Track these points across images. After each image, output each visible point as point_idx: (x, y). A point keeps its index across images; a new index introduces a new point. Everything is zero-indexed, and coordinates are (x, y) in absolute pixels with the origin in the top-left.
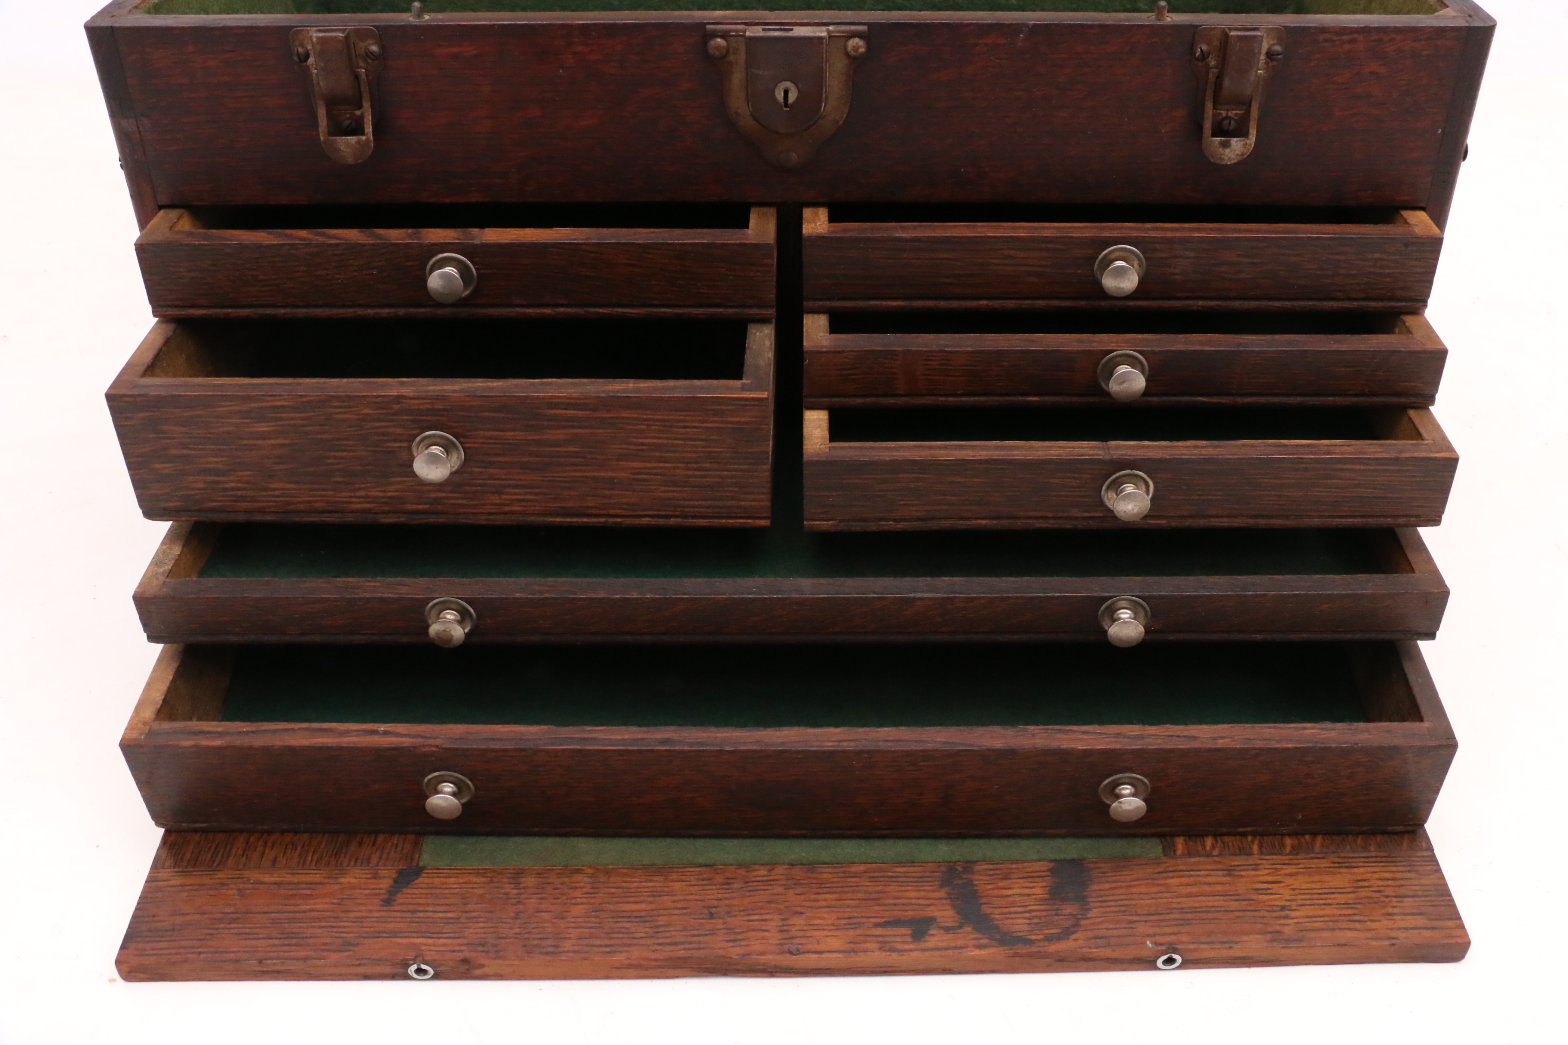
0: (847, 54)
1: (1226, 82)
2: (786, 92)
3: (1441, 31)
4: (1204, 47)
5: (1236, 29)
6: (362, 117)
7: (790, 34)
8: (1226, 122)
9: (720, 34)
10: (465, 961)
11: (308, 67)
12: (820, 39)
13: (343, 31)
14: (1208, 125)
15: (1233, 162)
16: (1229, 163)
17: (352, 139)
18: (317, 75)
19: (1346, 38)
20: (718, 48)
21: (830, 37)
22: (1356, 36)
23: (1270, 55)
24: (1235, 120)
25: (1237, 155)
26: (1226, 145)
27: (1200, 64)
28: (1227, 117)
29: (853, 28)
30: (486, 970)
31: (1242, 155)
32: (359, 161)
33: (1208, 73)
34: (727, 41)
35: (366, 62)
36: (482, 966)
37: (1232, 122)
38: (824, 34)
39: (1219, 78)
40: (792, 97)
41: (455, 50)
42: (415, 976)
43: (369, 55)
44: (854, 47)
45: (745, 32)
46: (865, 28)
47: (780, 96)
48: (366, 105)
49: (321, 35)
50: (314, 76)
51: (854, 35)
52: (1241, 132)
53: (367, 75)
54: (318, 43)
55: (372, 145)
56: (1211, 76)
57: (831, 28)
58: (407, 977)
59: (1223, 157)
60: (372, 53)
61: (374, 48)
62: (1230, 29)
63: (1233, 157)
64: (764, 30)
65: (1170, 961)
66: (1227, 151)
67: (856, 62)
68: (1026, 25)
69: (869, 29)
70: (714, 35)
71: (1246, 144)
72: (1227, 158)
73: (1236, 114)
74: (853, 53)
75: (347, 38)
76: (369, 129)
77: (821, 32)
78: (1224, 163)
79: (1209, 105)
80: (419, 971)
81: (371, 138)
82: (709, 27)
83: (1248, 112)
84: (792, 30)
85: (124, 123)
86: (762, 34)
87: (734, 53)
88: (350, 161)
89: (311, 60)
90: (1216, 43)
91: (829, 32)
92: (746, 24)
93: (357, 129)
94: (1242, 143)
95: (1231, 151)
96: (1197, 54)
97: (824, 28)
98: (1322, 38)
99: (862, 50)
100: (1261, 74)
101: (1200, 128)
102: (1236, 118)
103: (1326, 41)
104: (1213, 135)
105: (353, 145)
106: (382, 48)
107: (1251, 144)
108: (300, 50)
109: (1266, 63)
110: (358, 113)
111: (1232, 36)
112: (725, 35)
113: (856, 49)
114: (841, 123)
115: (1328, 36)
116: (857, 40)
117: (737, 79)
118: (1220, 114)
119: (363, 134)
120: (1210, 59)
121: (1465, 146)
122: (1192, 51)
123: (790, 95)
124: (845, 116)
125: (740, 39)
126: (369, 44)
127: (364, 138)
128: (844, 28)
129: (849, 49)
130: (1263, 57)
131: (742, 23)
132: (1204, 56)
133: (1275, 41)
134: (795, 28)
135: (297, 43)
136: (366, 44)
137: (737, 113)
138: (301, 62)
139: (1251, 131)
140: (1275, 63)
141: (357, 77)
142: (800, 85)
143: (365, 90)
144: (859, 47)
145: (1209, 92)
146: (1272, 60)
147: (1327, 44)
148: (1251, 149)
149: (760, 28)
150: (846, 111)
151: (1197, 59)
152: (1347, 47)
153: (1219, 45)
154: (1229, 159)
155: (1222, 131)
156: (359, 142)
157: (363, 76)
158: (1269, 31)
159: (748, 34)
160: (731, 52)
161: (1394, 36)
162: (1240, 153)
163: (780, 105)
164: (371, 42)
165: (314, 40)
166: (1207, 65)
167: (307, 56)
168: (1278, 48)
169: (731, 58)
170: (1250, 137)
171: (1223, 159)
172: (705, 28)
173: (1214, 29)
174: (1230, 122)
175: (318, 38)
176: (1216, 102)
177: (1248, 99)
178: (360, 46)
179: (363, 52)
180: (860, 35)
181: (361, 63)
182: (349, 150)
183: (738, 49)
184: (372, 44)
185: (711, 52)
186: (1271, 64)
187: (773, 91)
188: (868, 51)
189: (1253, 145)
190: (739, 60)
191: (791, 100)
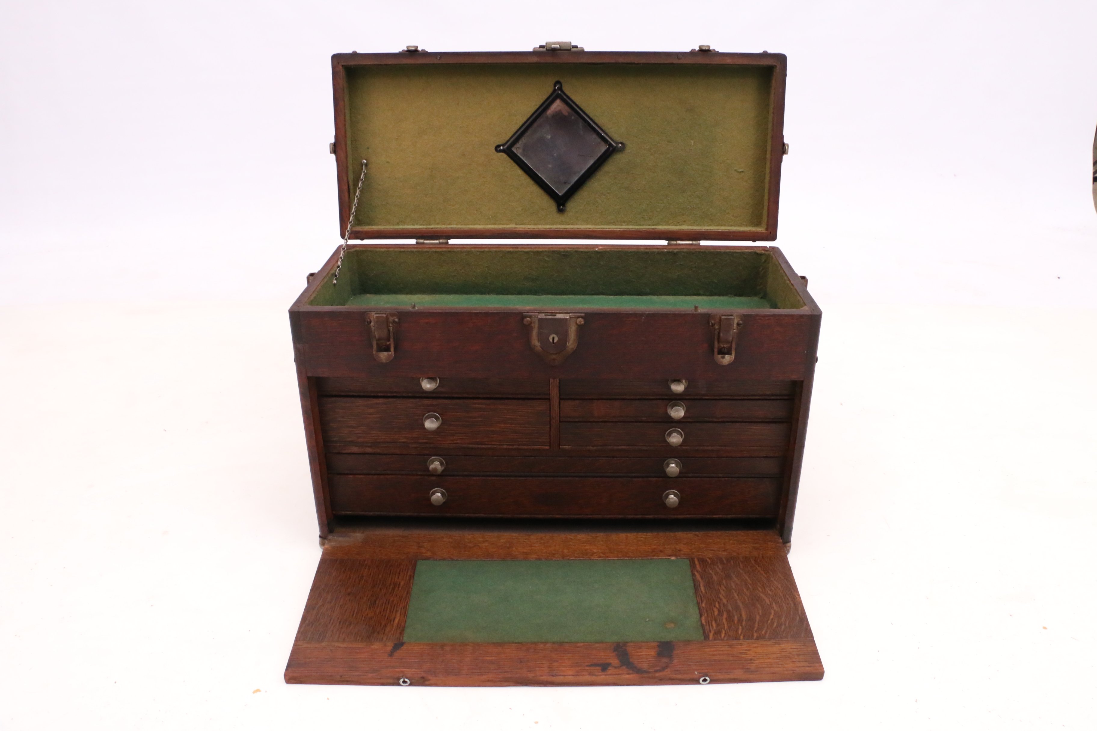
0: (577, 324)
1: (721, 335)
2: (553, 339)
3: (802, 316)
4: (713, 322)
5: (725, 315)
6: (390, 344)
7: (555, 317)
8: (723, 349)
10: (423, 678)
11: (370, 326)
12: (567, 319)
13: (385, 314)
14: (716, 350)
15: (727, 364)
16: (725, 364)
17: (386, 354)
18: (374, 330)
19: (766, 318)
20: (528, 321)
21: (570, 318)
23: (738, 324)
24: (727, 348)
25: (728, 361)
26: (723, 358)
27: (712, 328)
28: (724, 347)
29: (579, 314)
30: (431, 682)
31: (730, 361)
32: (388, 361)
33: (715, 331)
34: (531, 319)
35: (392, 324)
36: (429, 680)
37: (726, 349)
38: (568, 317)
39: (719, 333)
40: (556, 340)
41: (426, 321)
42: (402, 684)
43: (394, 322)
45: (538, 315)
46: (583, 315)
47: (551, 340)
48: (392, 340)
49: (377, 315)
50: (373, 329)
51: (579, 317)
52: (729, 353)
53: (393, 329)
54: (376, 318)
55: (393, 356)
56: (716, 332)
57: (571, 314)
58: (399, 685)
61: (396, 320)
62: (722, 315)
64: (545, 315)
65: (705, 680)
66: (724, 360)
67: (580, 328)
68: (645, 314)
69: (585, 315)
70: (526, 317)
73: (727, 346)
74: (579, 324)
75: (387, 316)
76: (392, 350)
77: (567, 316)
78: (723, 364)
79: (716, 343)
80: (404, 682)
81: (393, 353)
83: (731, 346)
84: (556, 315)
85: (298, 346)
86: (544, 317)
88: (384, 361)
89: (372, 324)
90: (718, 320)
91: (570, 316)
92: (538, 313)
93: (387, 349)
94: (730, 357)
95: (726, 360)
97: (568, 315)
98: (757, 318)
99: (583, 323)
100: (735, 332)
101: (713, 351)
102: (727, 347)
104: (719, 354)
106: (399, 319)
107: (733, 358)
108: (368, 320)
109: (737, 327)
110: (388, 343)
111: (723, 318)
112: (530, 317)
114: (575, 349)
115: (760, 318)
116: (580, 319)
117: (535, 333)
118: (721, 346)
119: (390, 351)
120: (715, 326)
121: (816, 357)
122: (708, 323)
123: (555, 339)
124: (576, 347)
125: (536, 318)
127: (390, 353)
128: (575, 314)
129: (578, 322)
130: (735, 325)
131: (537, 312)
132: (713, 325)
133: (740, 320)
134: (557, 314)
135: (367, 317)
136: (394, 318)
137: (535, 346)
138: (368, 324)
139: (733, 352)
140: (740, 327)
141: (389, 330)
142: (559, 336)
143: (391, 335)
144: (581, 322)
145: (716, 338)
146: (739, 326)
147: (760, 321)
148: (733, 359)
149: (543, 314)
150: (577, 345)
151: (710, 326)
154: (725, 363)
155: (723, 352)
156: (388, 354)
157: (391, 330)
158: (737, 316)
159: (539, 317)
160: (532, 322)
163: (551, 343)
164: (395, 317)
165: (375, 317)
166: (715, 329)
167: (371, 322)
168: (741, 322)
169: (533, 325)
170: (732, 355)
171: (722, 363)
172: (523, 314)
173: (716, 315)
174: (725, 349)
175: (376, 316)
176: (718, 342)
177: (731, 341)
178: (391, 319)
179: (392, 321)
180: (582, 317)
181: (391, 325)
182: (384, 357)
183: (535, 322)
184: (396, 318)
185: (525, 322)
186: (739, 328)
187: (549, 338)
188: (585, 323)
189: (734, 358)
190: (536, 325)
191: (555, 341)
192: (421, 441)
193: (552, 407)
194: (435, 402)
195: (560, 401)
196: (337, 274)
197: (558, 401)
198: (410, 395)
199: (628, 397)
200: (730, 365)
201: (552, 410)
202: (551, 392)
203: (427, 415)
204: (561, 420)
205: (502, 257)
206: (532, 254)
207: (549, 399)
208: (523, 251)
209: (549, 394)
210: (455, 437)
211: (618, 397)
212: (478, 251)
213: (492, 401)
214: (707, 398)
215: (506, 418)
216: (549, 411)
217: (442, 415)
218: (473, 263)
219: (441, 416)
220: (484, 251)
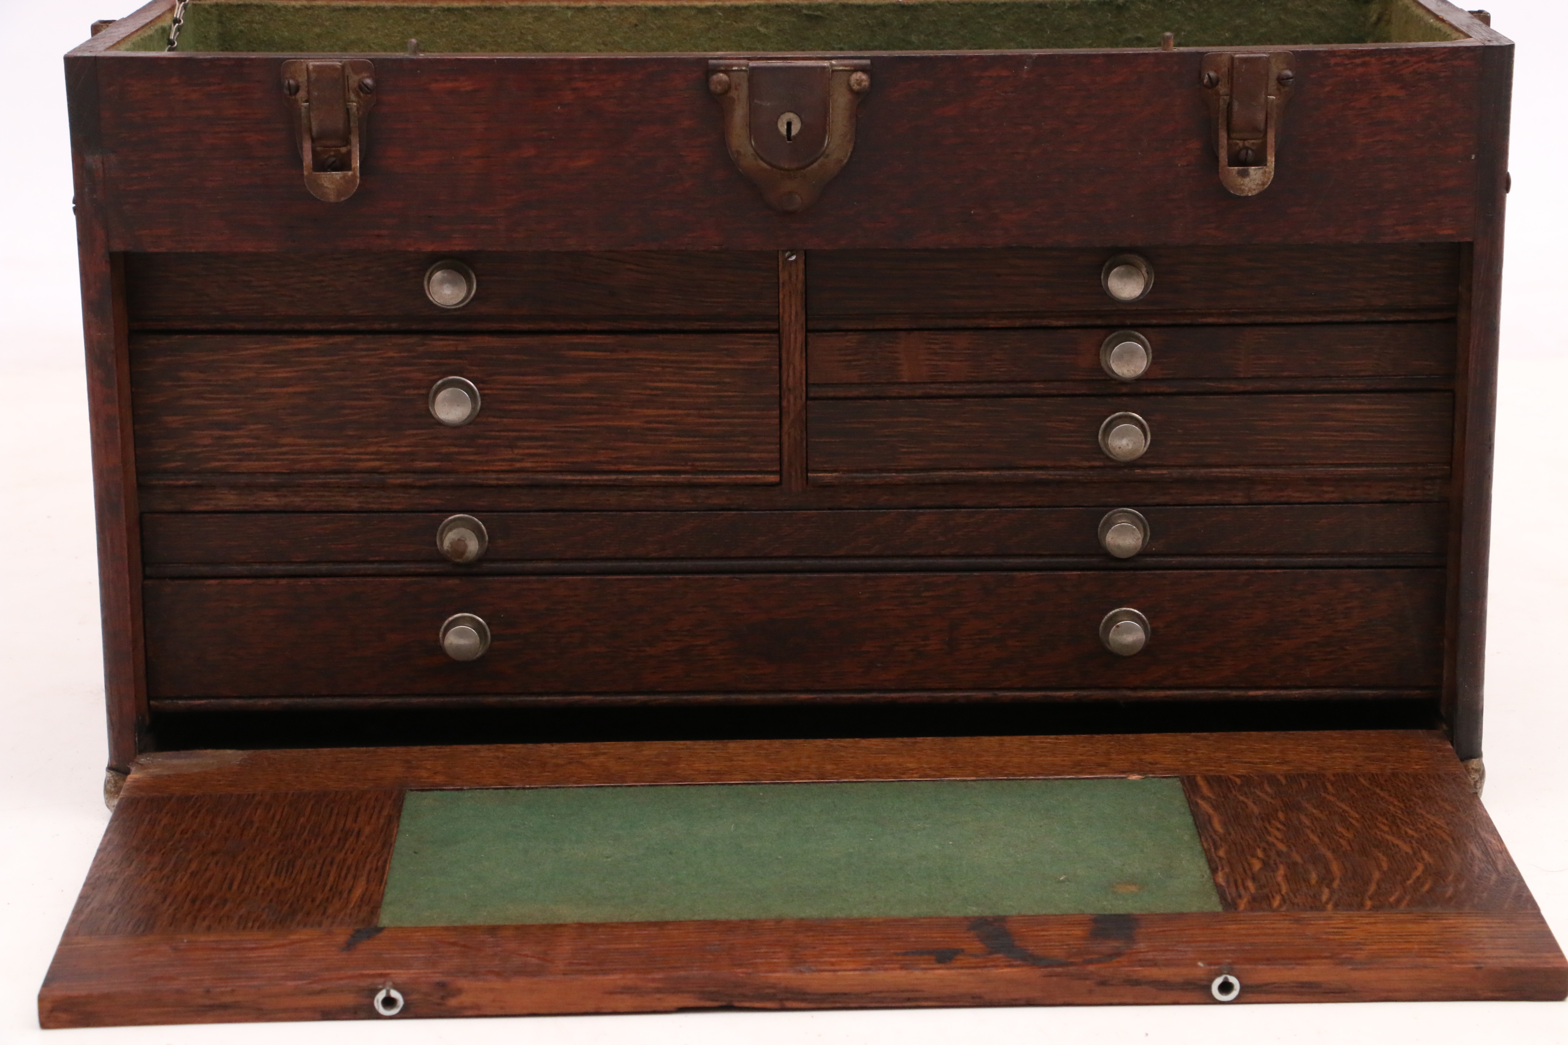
0: (850, 88)
1: (1236, 109)
2: (789, 124)
3: (1455, 52)
4: (1212, 74)
5: (1243, 53)
6: (349, 153)
7: (793, 65)
8: (1243, 152)
9: (722, 68)
10: (442, 985)
11: (296, 101)
12: (823, 71)
13: (340, 62)
14: (1223, 155)
15: (1254, 193)
16: (1251, 194)
17: (338, 175)
18: (309, 109)
19: (1358, 61)
20: (720, 82)
21: (833, 69)
22: (1367, 59)
23: (1281, 80)
24: (1253, 150)
25: (1258, 184)
26: (1244, 174)
27: (1210, 91)
28: (1244, 148)
29: (856, 62)
30: (465, 999)
31: (1263, 184)
32: (343, 199)
33: (1218, 101)
34: (729, 77)
35: (358, 95)
36: (459, 991)
37: (1250, 152)
38: (826, 69)
39: (1230, 105)
40: (796, 129)
41: (449, 85)
42: (382, 1010)
43: (362, 87)
44: (857, 80)
45: (747, 64)
46: (868, 62)
47: (783, 129)
48: (355, 140)
50: (303, 110)
51: (856, 69)
52: (1260, 161)
53: (358, 110)
54: (312, 72)
55: (358, 181)
56: (1221, 103)
57: (834, 62)
58: (375, 1016)
59: (1243, 187)
60: (366, 86)
61: (369, 81)
62: (1235, 54)
63: (1254, 187)
64: (766, 62)
65: (1226, 987)
66: (1247, 180)
67: (860, 97)
68: (1030, 57)
69: (872, 63)
70: (716, 70)
71: (1265, 172)
72: (1247, 189)
73: (1253, 144)
74: (856, 87)
75: (343, 67)
76: (356, 163)
77: (824, 63)
78: (1246, 194)
79: (1223, 135)
80: (389, 1002)
81: (358, 174)
82: (711, 62)
83: (1264, 140)
84: (793, 62)
86: (765, 65)
87: (736, 89)
88: (332, 198)
89: (302, 94)
90: (1225, 69)
91: (831, 65)
92: (748, 59)
93: (343, 164)
94: (1261, 171)
95: (1251, 181)
96: (1205, 81)
97: (827, 61)
98: (1333, 61)
99: (865, 84)
100: (1273, 100)
101: (1216, 159)
102: (1254, 148)
103: (1336, 64)
104: (1230, 165)
105: (337, 180)
106: (376, 81)
107: (1270, 172)
108: (291, 82)
109: (1278, 89)
110: (343, 150)
111: (1237, 58)
112: (727, 71)
113: (859, 82)
114: (845, 161)
115: (1338, 60)
116: (860, 74)
117: (740, 114)
118: (1237, 144)
119: (349, 168)
120: (1219, 87)
121: (1506, 177)
122: (1200, 78)
123: (793, 127)
124: (849, 154)
125: (742, 71)
126: (364, 78)
127: (350, 173)
128: (847, 62)
129: (852, 83)
130: (1273, 82)
131: (744, 58)
132: (1214, 83)
133: (1285, 68)
134: (798, 61)
135: (288, 76)
136: (361, 76)
137: (738, 152)
138: (291, 94)
139: (1269, 158)
140: (1287, 89)
141: (348, 111)
142: (803, 117)
143: (354, 124)
144: (862, 81)
145: (1222, 121)
146: (1284, 85)
147: (1339, 69)
148: (1272, 178)
149: (761, 61)
150: (850, 150)
151: (1206, 86)
152: (1360, 70)
153: (1227, 70)
154: (1250, 190)
155: (1240, 160)
156: (343, 177)
157: (355, 109)
158: (1282, 58)
160: (733, 87)
161: (1406, 57)
162: (1260, 183)
163: (784, 137)
164: (366, 75)
166: (1217, 94)
167: (297, 89)
168: (1289, 73)
169: (733, 94)
170: (1268, 164)
171: (1243, 190)
172: (707, 63)
173: (1221, 55)
174: (1247, 153)
175: (315, 66)
176: (1229, 131)
177: (1262, 126)
178: (354, 80)
179: (356, 84)
180: (863, 69)
181: (353, 97)
182: (333, 186)
183: (739, 84)
184: (368, 77)
185: (712, 87)
186: (1282, 90)
187: (776, 123)
188: (872, 84)
189: (1273, 173)
190: (741, 95)
191: (794, 131)
192: (419, 465)
193: (784, 356)
194: (462, 344)
195: (806, 337)
196: (172, 37)
197: (800, 337)
198: (394, 326)
199: (992, 323)
200: (1265, 195)
201: (784, 366)
202: (781, 311)
203: (440, 382)
204: (811, 395)
205: (636, 25)
206: (720, 16)
207: (777, 331)
208: (695, 8)
209: (777, 318)
210: (516, 451)
211: (962, 323)
212: (568, 8)
213: (622, 337)
214: (1210, 320)
215: (656, 388)
216: (777, 367)
217: (483, 382)
218: (553, 44)
219: (481, 385)
220: (586, 7)
